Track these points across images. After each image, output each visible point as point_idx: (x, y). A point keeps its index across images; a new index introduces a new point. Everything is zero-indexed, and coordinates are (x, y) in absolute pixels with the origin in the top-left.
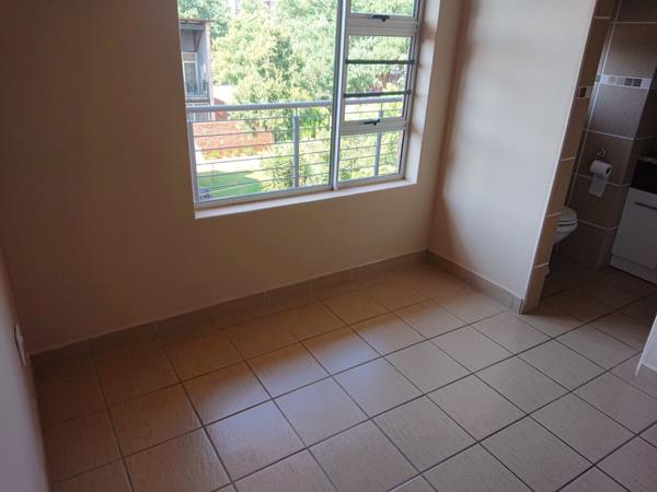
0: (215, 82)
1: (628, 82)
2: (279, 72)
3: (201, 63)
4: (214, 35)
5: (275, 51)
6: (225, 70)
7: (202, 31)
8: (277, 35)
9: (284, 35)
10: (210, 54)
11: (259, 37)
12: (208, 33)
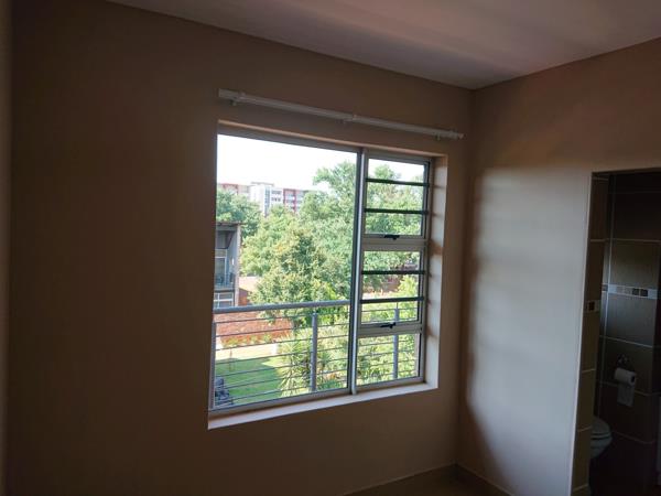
0: (241, 273)
1: (635, 292)
2: (301, 267)
3: (230, 258)
4: (244, 234)
5: (297, 249)
6: (252, 263)
7: (234, 232)
8: (301, 235)
9: (307, 235)
10: (239, 250)
11: (284, 236)
12: (239, 233)
